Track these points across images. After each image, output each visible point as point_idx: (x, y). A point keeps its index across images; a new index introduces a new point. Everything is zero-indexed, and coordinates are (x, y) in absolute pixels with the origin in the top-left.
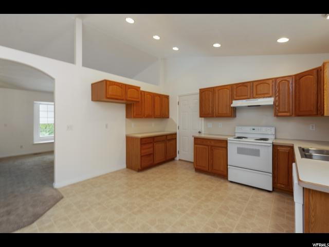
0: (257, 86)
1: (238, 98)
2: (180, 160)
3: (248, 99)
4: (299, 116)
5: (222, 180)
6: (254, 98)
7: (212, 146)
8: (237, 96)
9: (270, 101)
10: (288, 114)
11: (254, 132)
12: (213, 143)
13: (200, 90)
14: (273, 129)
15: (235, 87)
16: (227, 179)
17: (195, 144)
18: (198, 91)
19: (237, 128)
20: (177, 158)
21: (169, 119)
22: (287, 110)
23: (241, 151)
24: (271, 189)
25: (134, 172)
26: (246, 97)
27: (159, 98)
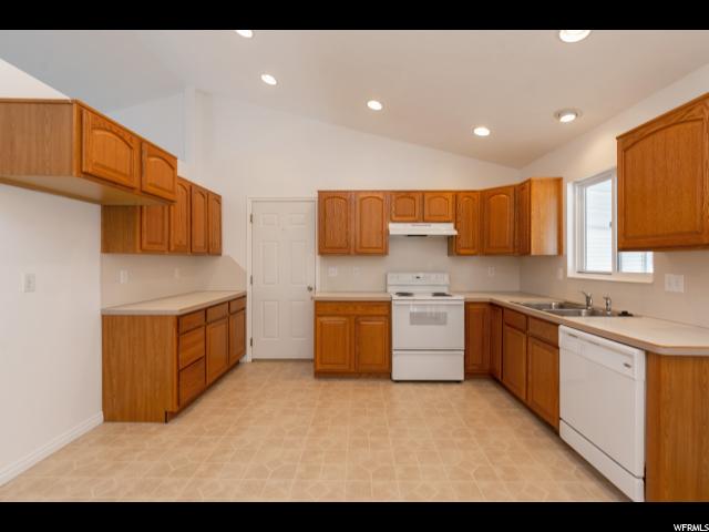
0: (430, 199)
1: (398, 219)
2: (253, 361)
3: (416, 222)
4: (487, 254)
5: (382, 383)
6: (424, 221)
7: (358, 316)
8: (397, 216)
9: (447, 229)
10: (472, 252)
11: (418, 282)
12: (360, 310)
13: (320, 193)
14: (446, 277)
15: (394, 197)
16: (390, 377)
17: (317, 315)
18: (315, 195)
19: (389, 276)
20: (248, 358)
21: (220, 260)
22: (471, 245)
23: (417, 319)
24: (461, 377)
25: (154, 427)
26: (411, 219)
27: (202, 199)
